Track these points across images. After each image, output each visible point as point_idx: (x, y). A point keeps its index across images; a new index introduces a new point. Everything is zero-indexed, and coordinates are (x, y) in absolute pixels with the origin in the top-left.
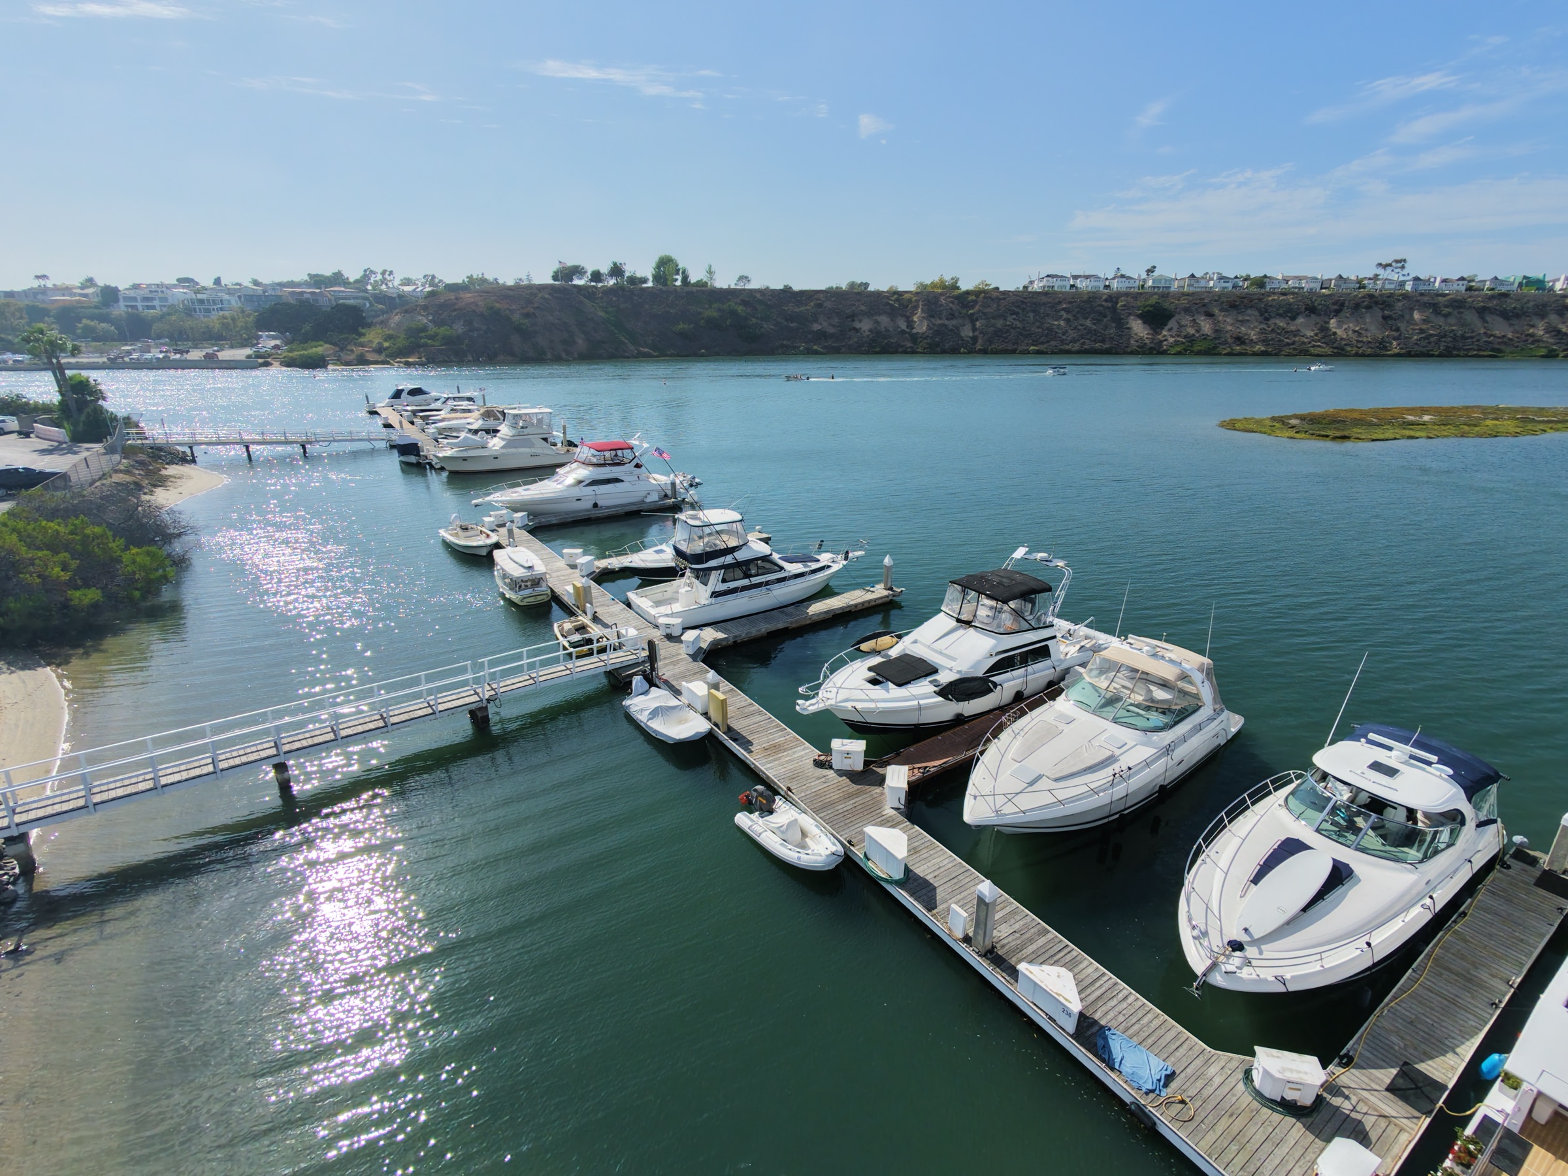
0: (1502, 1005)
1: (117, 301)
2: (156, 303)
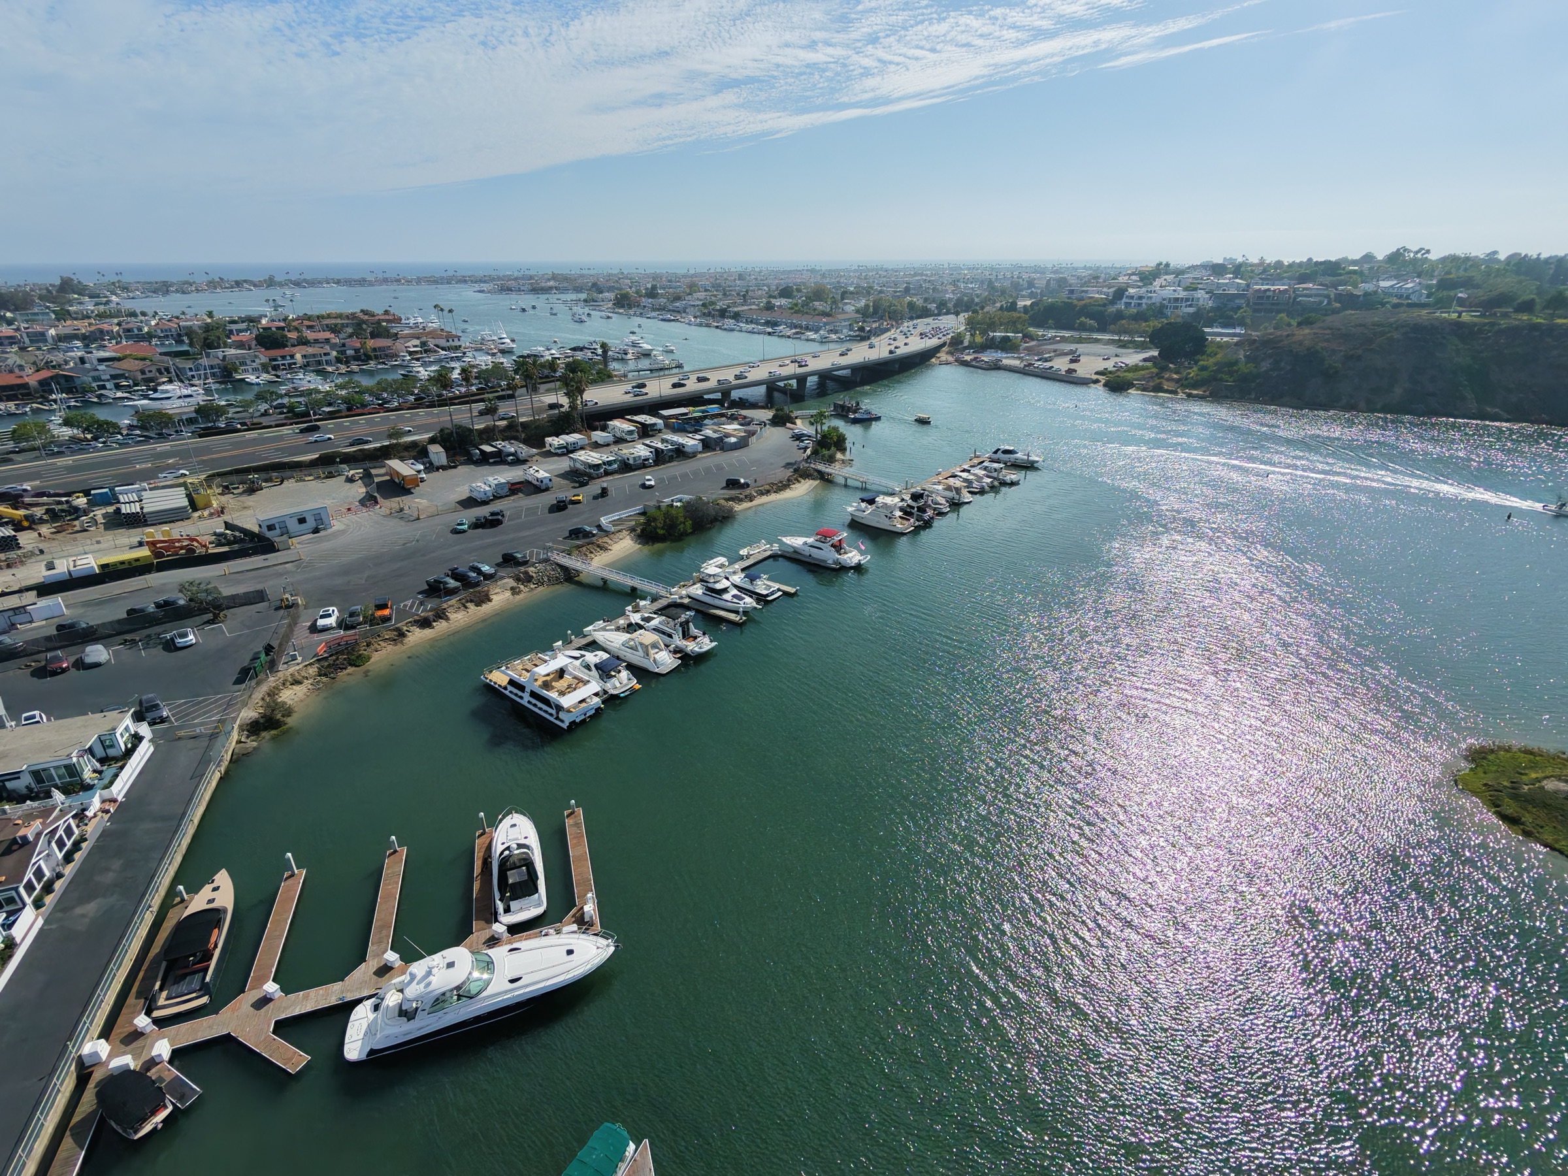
1: (1121, 298)
2: (1144, 301)
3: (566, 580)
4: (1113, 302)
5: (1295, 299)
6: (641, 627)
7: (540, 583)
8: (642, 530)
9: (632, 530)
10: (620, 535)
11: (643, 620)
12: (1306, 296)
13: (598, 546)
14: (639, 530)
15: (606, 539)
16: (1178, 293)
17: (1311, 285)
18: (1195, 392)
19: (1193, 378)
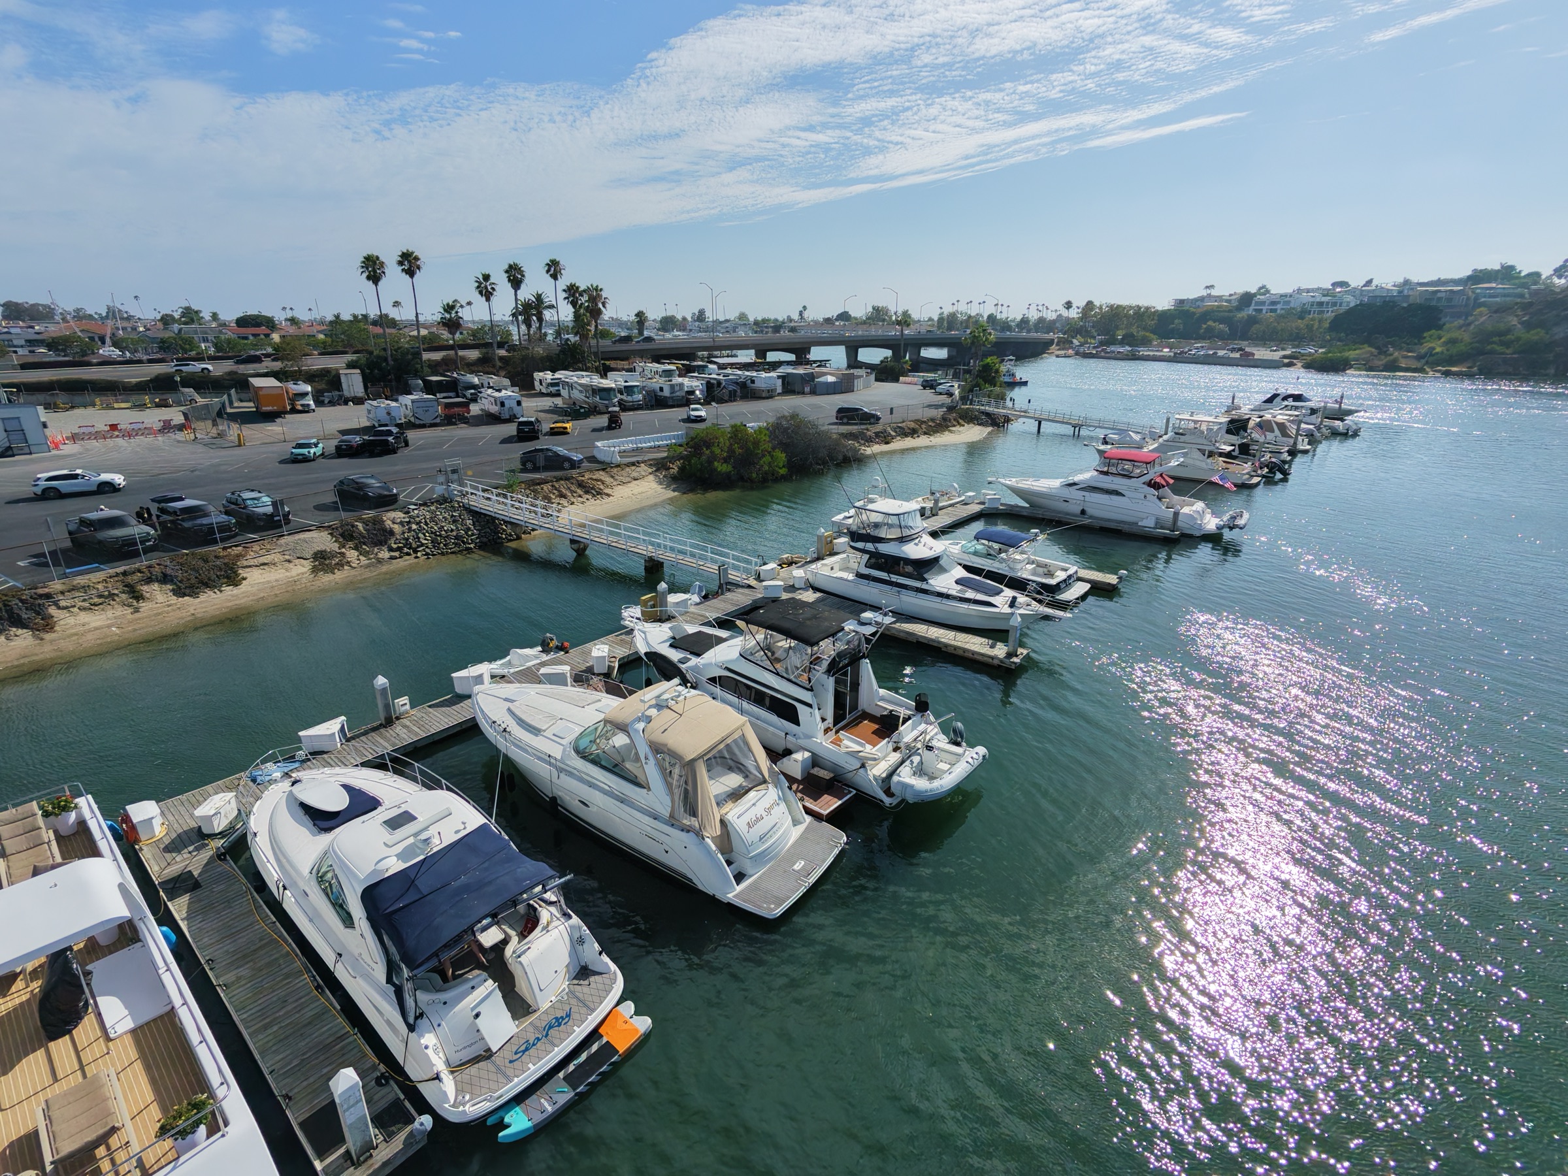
0: (207, 969)
1: (1249, 306)
2: (1279, 307)
3: (482, 546)
4: (1239, 308)
5: (1476, 299)
6: (665, 669)
7: (408, 548)
8: (682, 469)
9: (659, 466)
10: (634, 472)
11: (675, 644)
12: (1491, 296)
13: (581, 485)
14: (675, 469)
15: (601, 475)
16: (1319, 298)
17: (1494, 285)
18: (1454, 369)
19: (1442, 353)
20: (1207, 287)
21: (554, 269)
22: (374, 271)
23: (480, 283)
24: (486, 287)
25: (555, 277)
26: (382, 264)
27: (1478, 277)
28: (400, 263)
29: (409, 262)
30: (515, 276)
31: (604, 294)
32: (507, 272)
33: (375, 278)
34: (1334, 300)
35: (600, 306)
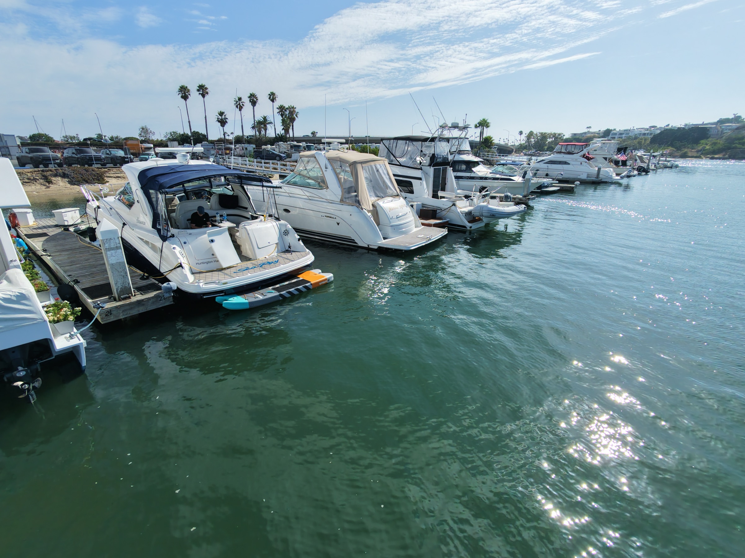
4: (603, 137)
16: (643, 131)
17: (730, 124)
18: (716, 156)
19: (710, 149)
20: (588, 128)
21: (272, 97)
22: (185, 94)
23: (237, 102)
24: (239, 104)
25: (273, 101)
26: (189, 91)
27: (722, 122)
28: (198, 90)
29: (203, 90)
30: (253, 99)
31: (297, 110)
32: (249, 97)
33: (185, 97)
34: (651, 132)
35: (295, 116)
